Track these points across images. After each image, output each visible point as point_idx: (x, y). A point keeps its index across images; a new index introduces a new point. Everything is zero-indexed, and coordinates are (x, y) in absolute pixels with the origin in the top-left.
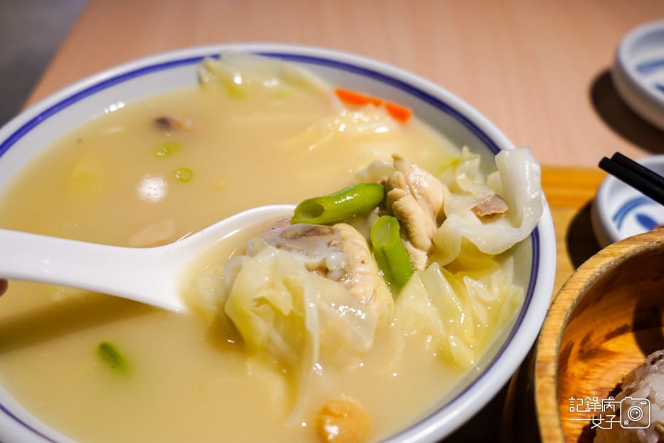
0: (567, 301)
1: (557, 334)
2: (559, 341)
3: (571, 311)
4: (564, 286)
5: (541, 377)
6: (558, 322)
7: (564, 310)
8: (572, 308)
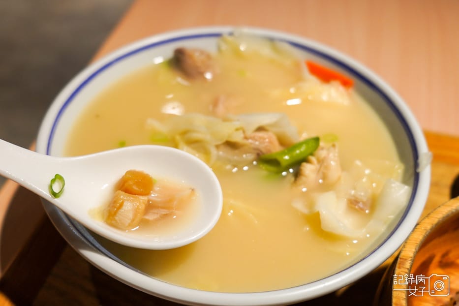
0: (428, 225)
1: (417, 244)
2: (417, 248)
3: (429, 231)
4: (429, 214)
5: (399, 268)
6: (419, 237)
7: (425, 230)
8: (431, 229)
